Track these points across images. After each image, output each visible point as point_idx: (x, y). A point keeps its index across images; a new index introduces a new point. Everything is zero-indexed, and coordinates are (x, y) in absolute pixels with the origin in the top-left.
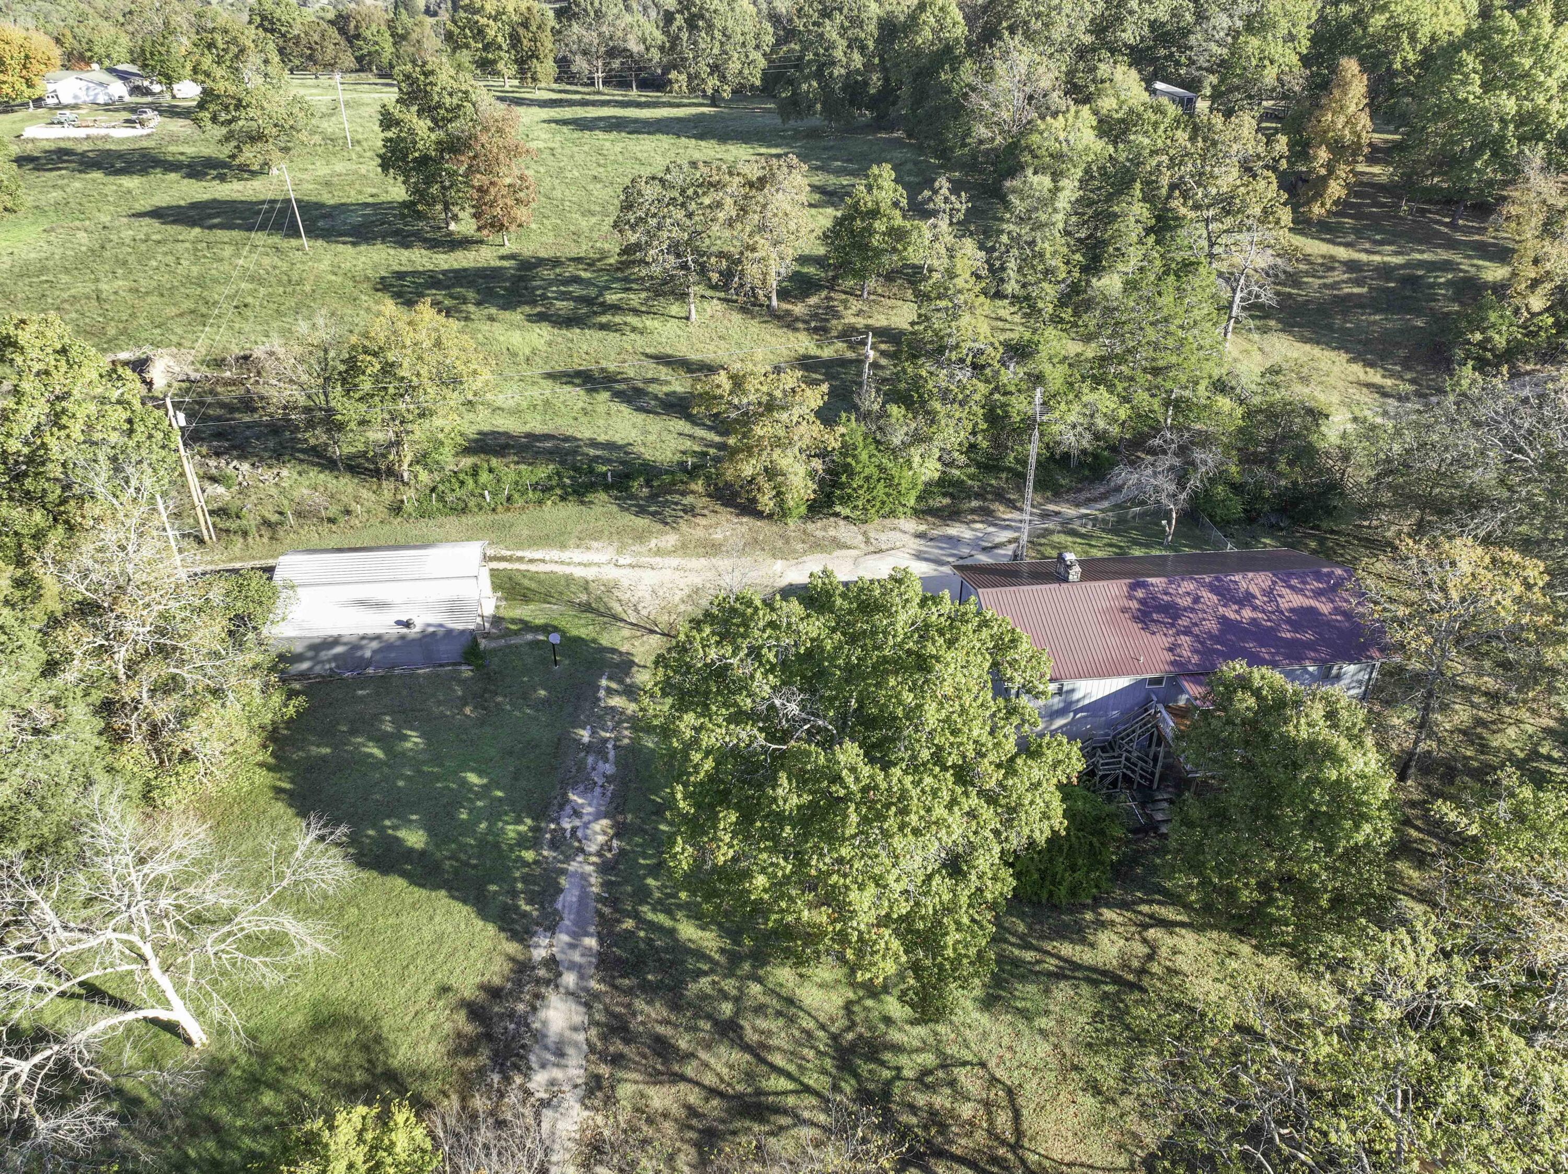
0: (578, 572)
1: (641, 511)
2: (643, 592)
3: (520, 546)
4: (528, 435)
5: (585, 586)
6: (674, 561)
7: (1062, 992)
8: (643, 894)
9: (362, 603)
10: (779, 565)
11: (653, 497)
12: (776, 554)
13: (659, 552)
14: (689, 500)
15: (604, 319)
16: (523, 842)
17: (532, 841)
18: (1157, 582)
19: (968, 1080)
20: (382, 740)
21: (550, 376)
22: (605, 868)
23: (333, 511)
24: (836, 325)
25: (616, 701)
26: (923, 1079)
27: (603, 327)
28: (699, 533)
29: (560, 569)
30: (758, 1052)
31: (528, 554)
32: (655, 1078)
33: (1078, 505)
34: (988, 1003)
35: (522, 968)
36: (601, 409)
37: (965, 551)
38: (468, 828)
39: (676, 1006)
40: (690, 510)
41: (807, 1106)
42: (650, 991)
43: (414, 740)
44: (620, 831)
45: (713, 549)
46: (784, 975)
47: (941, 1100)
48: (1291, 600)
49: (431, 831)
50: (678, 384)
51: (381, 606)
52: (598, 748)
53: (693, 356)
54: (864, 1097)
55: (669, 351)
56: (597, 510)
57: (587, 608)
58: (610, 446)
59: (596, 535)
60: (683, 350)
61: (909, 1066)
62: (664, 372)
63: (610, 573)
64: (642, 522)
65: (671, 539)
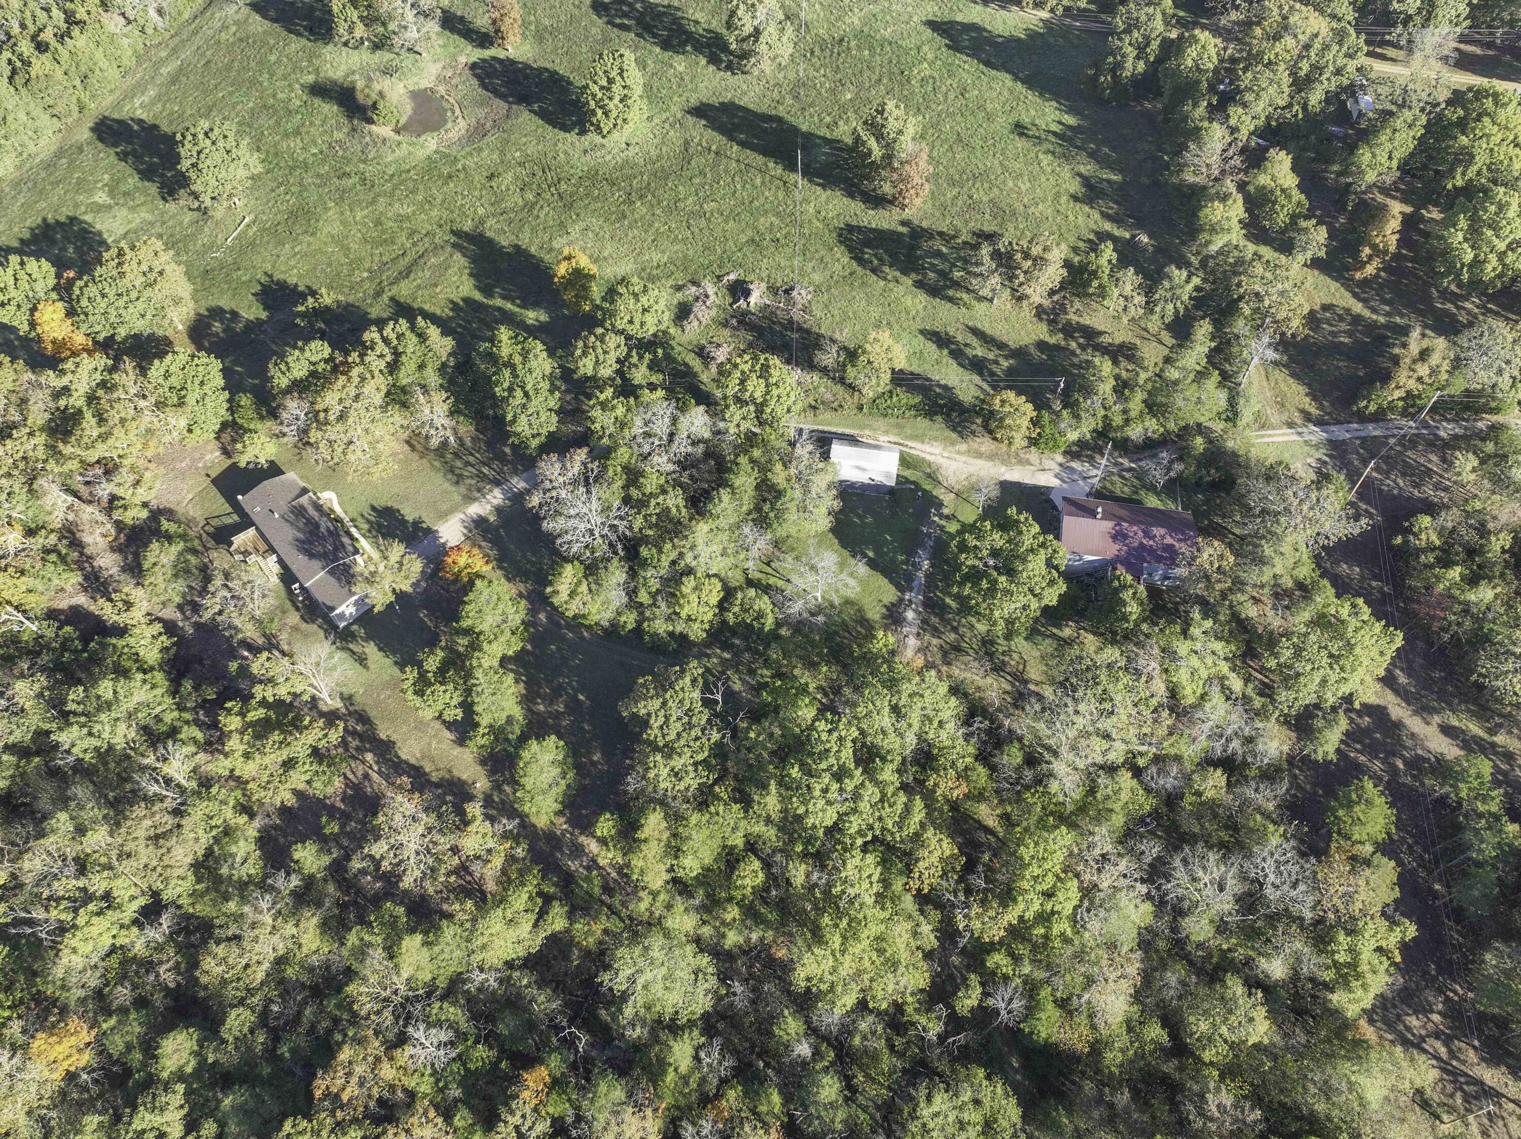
0: (928, 457)
1: (954, 430)
2: (950, 472)
3: (906, 438)
4: (912, 373)
5: (929, 465)
6: (964, 458)
7: (1048, 641)
8: (937, 587)
9: (858, 467)
10: (1003, 469)
11: (959, 424)
12: (1004, 462)
13: (959, 452)
14: (974, 427)
15: (951, 293)
16: (903, 562)
17: (906, 562)
18: (1125, 525)
19: (1015, 656)
20: (859, 517)
21: (922, 332)
22: (926, 576)
23: (835, 405)
24: (1063, 318)
25: (936, 519)
26: (1003, 653)
27: (950, 300)
28: (976, 446)
29: (922, 455)
30: (962, 636)
31: (910, 444)
32: (933, 636)
33: (1132, 461)
34: (1026, 639)
35: (901, 600)
36: (944, 360)
37: (1076, 477)
38: (886, 554)
39: (942, 619)
40: (973, 433)
41: (971, 652)
42: (936, 615)
43: (869, 520)
44: (932, 565)
45: (979, 455)
46: (973, 620)
47: (1007, 659)
48: (1169, 540)
49: (876, 553)
50: (979, 351)
51: (864, 470)
52: (929, 535)
53: (989, 332)
54: (986, 653)
55: (979, 326)
56: (937, 426)
57: (929, 476)
58: (946, 388)
59: (936, 439)
60: (986, 327)
61: (1001, 649)
62: (975, 342)
63: (940, 461)
64: (954, 435)
65: (963, 447)
